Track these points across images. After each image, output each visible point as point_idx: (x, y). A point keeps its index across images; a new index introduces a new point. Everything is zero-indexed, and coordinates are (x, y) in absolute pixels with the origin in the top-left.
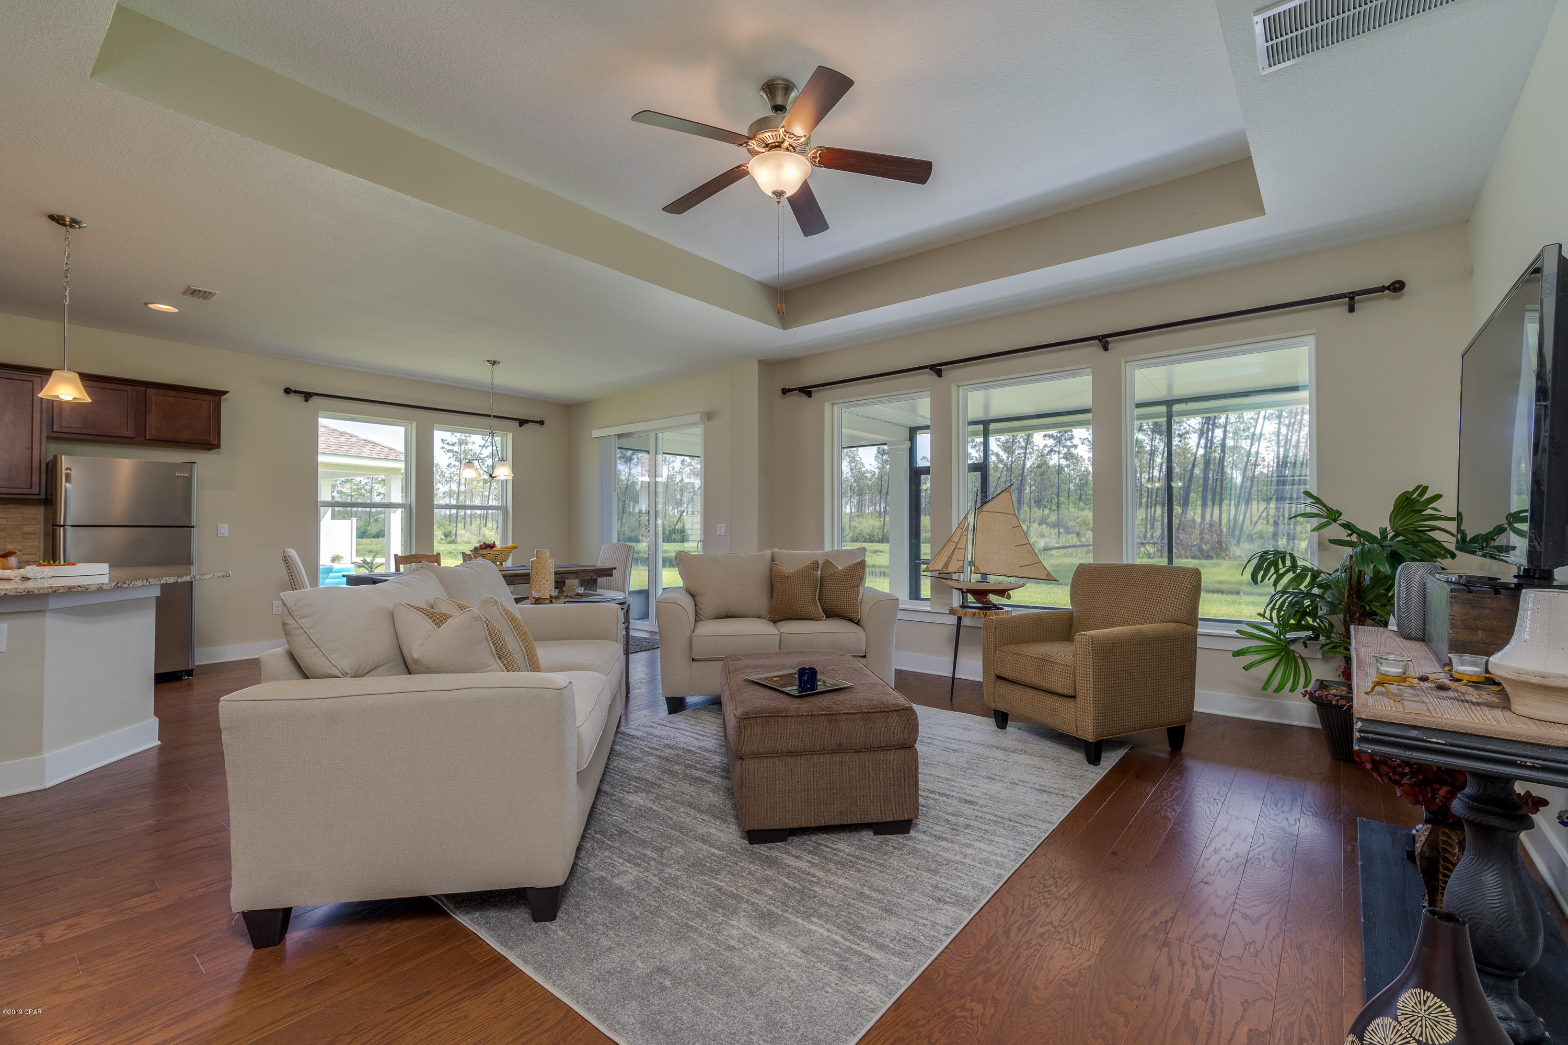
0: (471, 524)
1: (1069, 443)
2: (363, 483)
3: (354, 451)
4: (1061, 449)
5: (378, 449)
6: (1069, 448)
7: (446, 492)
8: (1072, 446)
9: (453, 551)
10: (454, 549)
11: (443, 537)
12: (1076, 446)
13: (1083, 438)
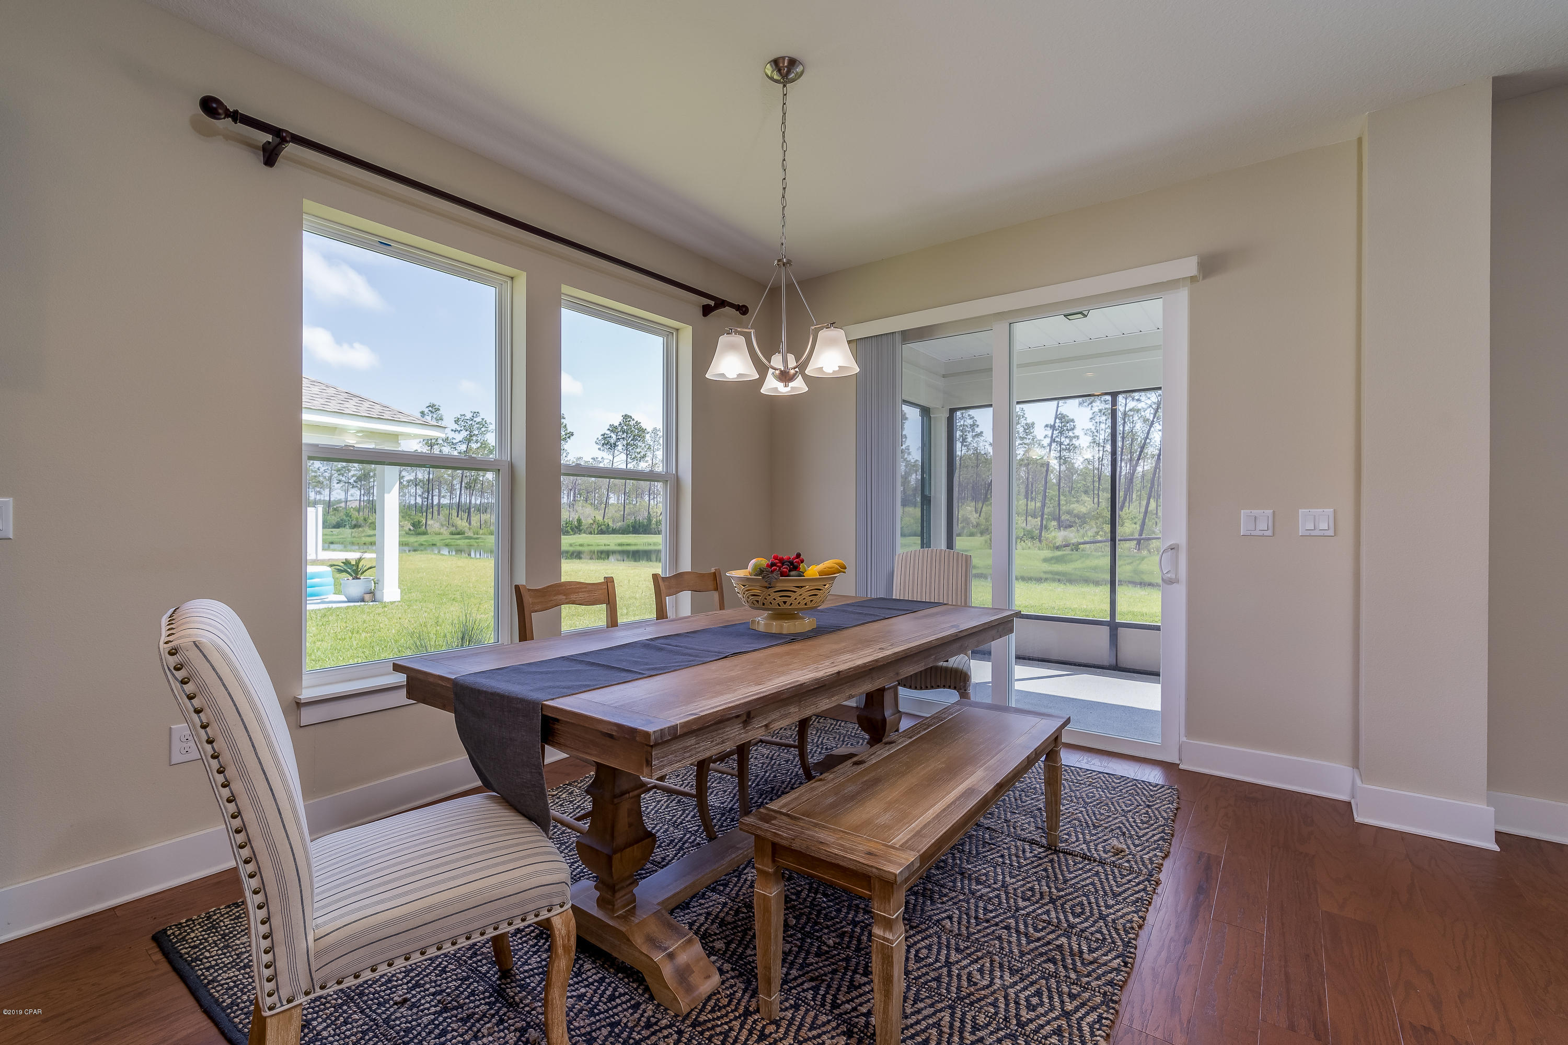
0: (439, 514)
1: (1071, 434)
2: (322, 470)
3: (333, 406)
4: (1063, 439)
5: (366, 404)
6: (1071, 438)
7: (411, 480)
8: (1075, 437)
9: (424, 543)
10: (425, 541)
11: (412, 528)
12: (1078, 437)
13: (1086, 428)
